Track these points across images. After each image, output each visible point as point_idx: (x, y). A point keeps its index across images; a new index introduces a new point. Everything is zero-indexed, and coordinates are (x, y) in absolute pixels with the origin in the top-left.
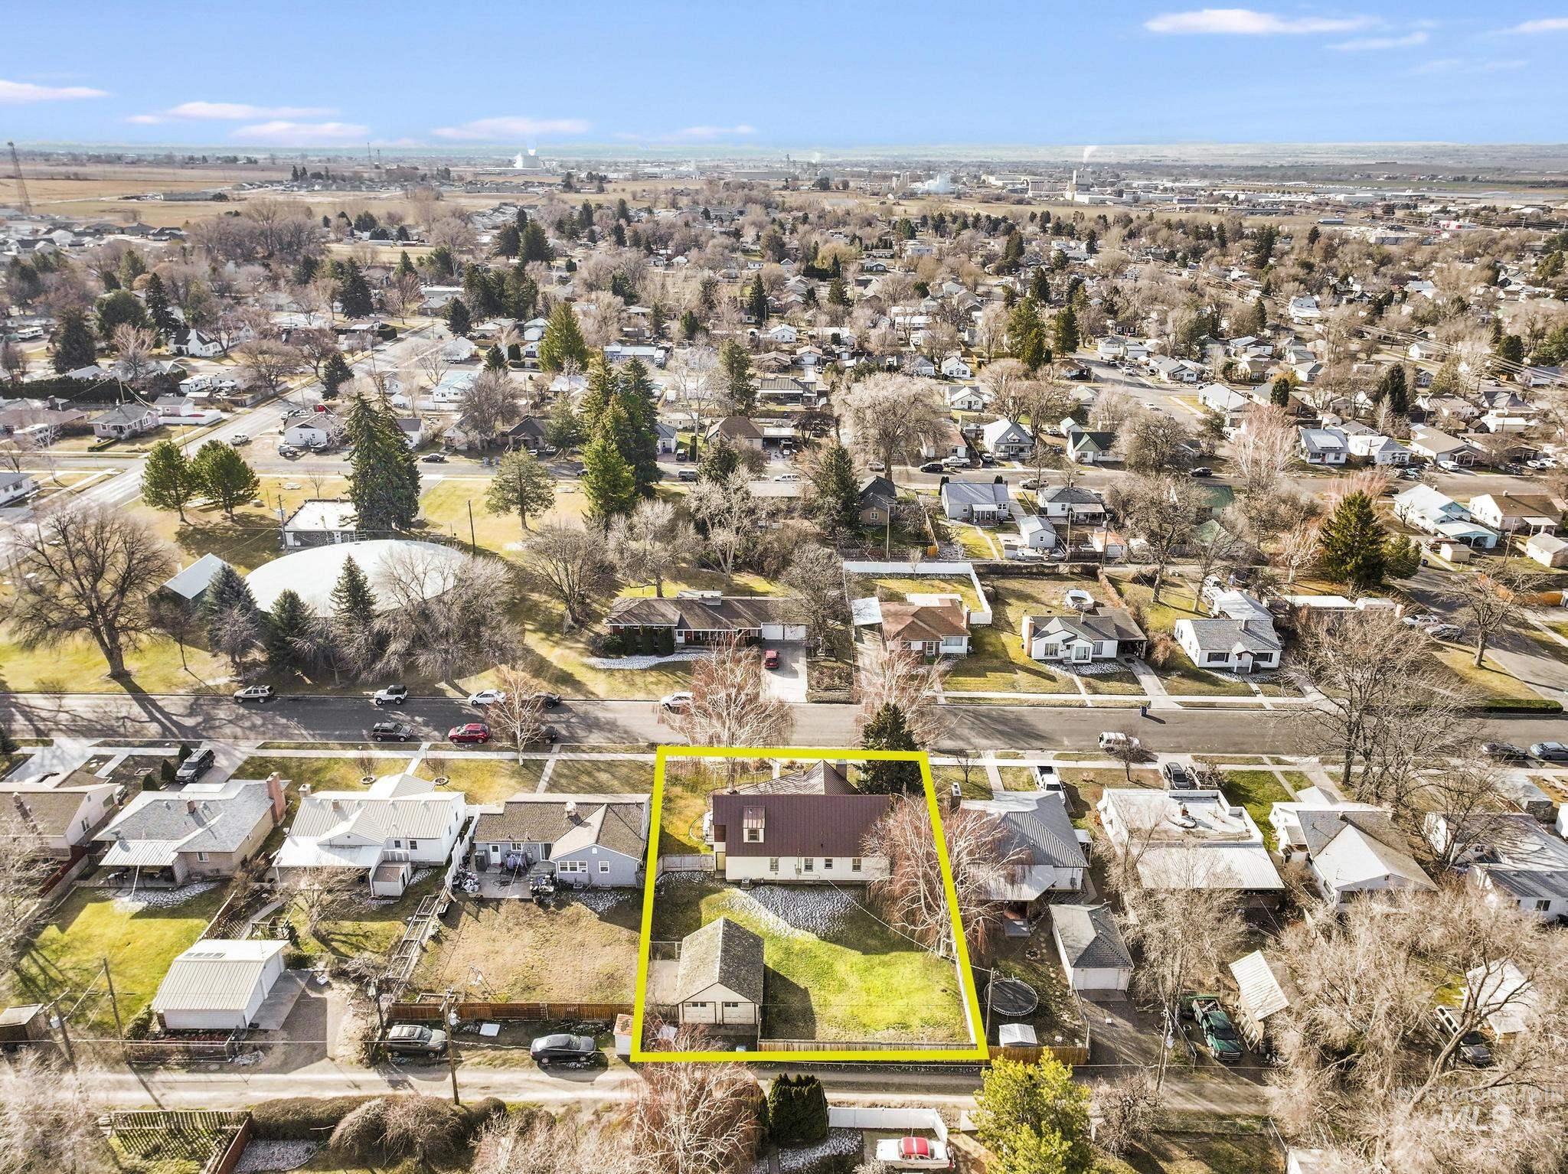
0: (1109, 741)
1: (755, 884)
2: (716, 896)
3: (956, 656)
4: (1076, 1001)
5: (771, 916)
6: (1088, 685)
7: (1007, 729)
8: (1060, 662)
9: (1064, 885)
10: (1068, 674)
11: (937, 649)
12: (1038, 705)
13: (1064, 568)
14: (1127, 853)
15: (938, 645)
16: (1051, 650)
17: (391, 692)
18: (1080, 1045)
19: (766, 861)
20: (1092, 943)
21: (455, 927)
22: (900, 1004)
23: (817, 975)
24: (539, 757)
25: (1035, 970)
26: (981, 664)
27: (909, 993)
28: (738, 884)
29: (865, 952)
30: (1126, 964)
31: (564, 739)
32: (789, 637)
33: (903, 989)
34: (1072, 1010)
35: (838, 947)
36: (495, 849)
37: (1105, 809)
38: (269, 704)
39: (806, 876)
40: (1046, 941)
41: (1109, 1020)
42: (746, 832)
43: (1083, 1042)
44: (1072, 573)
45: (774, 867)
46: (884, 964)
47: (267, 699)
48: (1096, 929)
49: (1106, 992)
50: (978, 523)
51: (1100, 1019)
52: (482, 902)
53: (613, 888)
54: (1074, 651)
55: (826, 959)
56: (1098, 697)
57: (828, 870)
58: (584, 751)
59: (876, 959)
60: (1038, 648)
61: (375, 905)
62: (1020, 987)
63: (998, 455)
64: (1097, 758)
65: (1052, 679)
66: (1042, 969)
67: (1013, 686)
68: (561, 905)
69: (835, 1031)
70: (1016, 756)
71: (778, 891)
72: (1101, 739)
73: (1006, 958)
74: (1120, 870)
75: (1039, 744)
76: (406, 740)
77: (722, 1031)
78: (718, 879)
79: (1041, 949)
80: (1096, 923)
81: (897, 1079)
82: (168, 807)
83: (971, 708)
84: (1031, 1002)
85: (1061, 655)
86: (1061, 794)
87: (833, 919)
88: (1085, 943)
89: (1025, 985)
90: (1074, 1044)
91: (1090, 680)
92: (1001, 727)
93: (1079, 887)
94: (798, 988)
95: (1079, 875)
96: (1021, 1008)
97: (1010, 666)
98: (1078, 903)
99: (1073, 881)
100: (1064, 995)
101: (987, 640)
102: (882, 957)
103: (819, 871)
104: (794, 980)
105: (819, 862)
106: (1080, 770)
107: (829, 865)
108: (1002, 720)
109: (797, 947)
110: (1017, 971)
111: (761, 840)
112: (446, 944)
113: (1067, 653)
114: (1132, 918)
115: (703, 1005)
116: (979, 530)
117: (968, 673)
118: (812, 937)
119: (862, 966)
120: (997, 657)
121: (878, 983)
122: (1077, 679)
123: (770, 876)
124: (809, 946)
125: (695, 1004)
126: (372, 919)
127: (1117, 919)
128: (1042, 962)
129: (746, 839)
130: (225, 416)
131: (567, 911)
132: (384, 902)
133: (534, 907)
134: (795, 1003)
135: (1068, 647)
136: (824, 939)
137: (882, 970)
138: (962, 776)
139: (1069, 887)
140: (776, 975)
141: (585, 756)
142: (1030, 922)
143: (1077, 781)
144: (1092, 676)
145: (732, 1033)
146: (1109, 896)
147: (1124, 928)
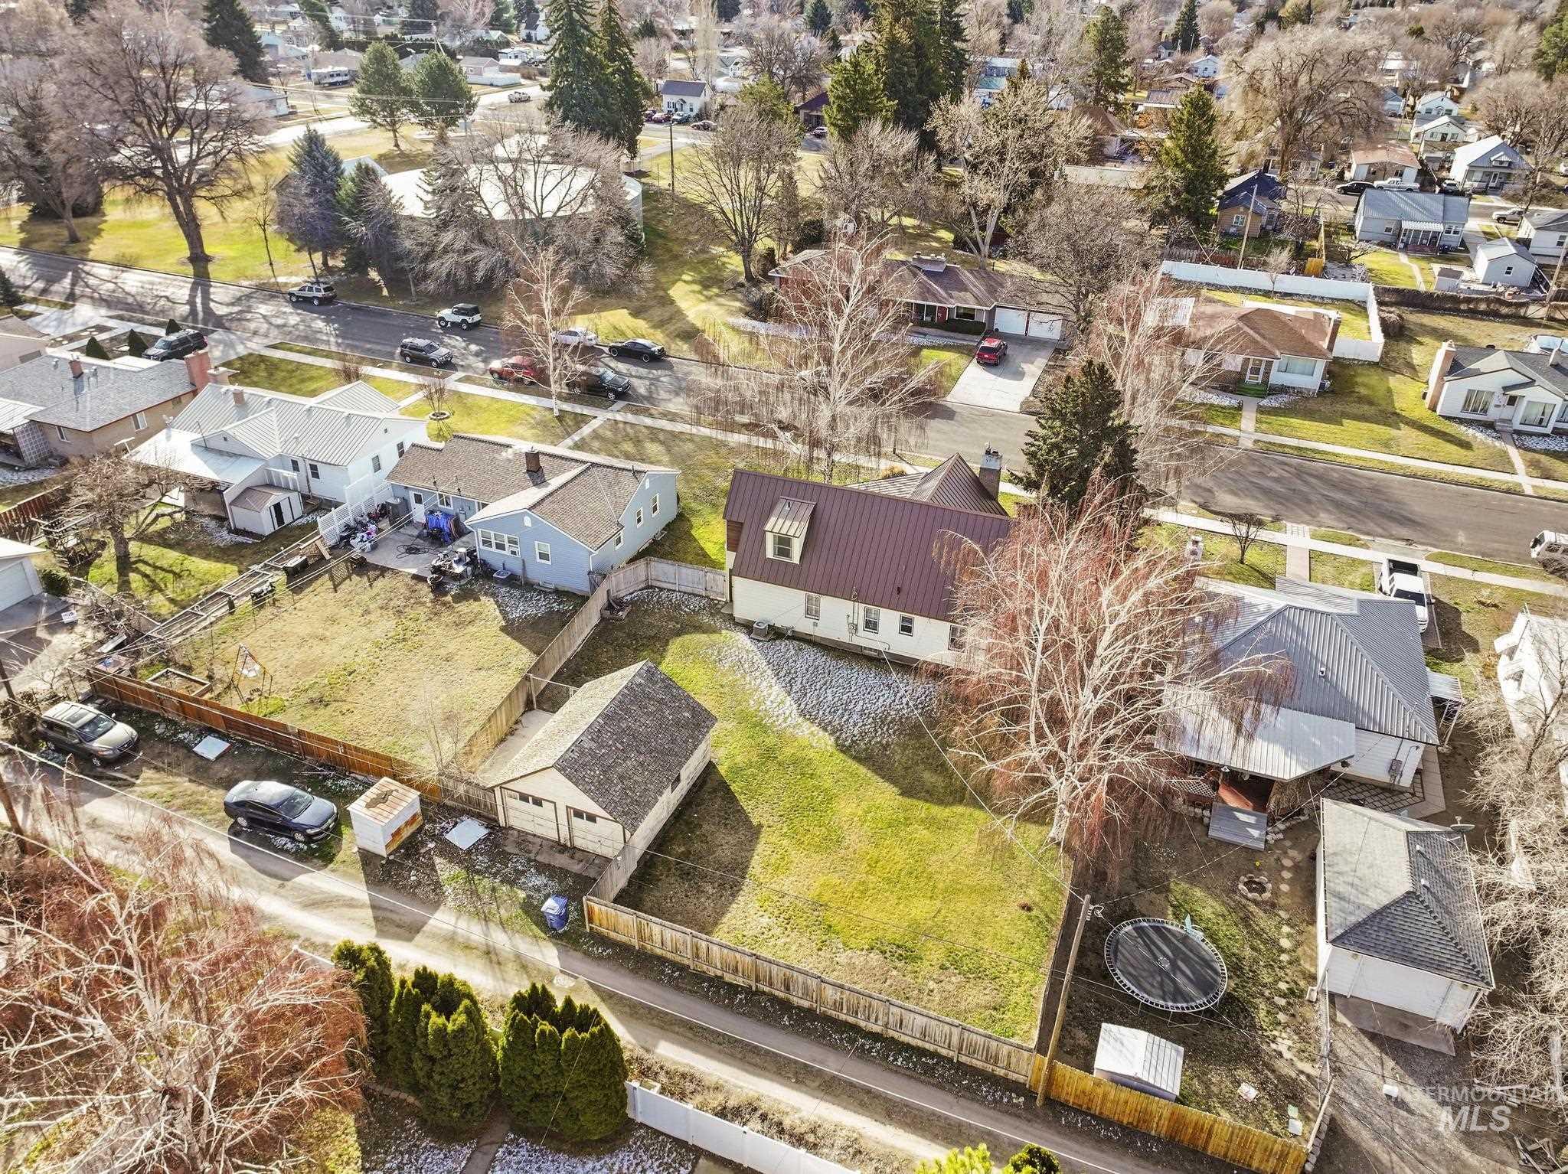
0: (1552, 548)
1: (775, 634)
2: (703, 637)
3: (1299, 392)
4: (1320, 1015)
5: (777, 691)
6: (1533, 465)
7: (1349, 500)
8: (1489, 426)
9: (1372, 767)
10: (1497, 443)
11: (1267, 373)
12: (1423, 477)
13: (1535, 312)
14: (1540, 739)
15: (1269, 364)
16: (1474, 402)
17: (458, 312)
18: (1297, 1126)
19: (799, 597)
20: (1396, 903)
21: (297, 590)
22: (921, 909)
23: (795, 809)
24: (585, 412)
25: (1246, 920)
26: (1339, 407)
27: (952, 891)
28: (748, 627)
29: (907, 792)
30: (1473, 974)
31: (640, 398)
32: (1036, 331)
33: (943, 881)
34: (1304, 1035)
35: (863, 770)
36: (419, 500)
37: (1511, 652)
38: (322, 308)
39: (864, 640)
40: (1296, 868)
41: (1392, 1089)
42: (770, 540)
43: (1307, 1120)
44: (1552, 319)
45: (811, 612)
46: (930, 823)
47: (323, 301)
48: (1415, 873)
49: (1405, 1020)
50: (1406, 249)
51: (1371, 1079)
52: (361, 566)
53: (556, 591)
54: (1521, 409)
55: (828, 783)
56: (1550, 484)
57: (905, 638)
58: (651, 415)
59: (922, 809)
60: (1453, 395)
61: (225, 538)
62: (1194, 948)
63: (1468, 185)
64: (1519, 573)
65: (1466, 445)
66: (1263, 921)
67: (1387, 445)
68: (465, 595)
69: (765, 921)
70: (1352, 542)
71: (810, 654)
72: (1537, 542)
73: (1193, 880)
74: (1517, 764)
75: (1405, 532)
76: (440, 366)
77: (561, 861)
78: (721, 613)
79: (1277, 880)
80: (1419, 862)
81: (833, 1064)
82: (56, 366)
83: (1295, 461)
84: (1207, 986)
85: (1493, 414)
86: (1422, 612)
87: (882, 721)
88: (1377, 900)
89: (1209, 948)
90: (1283, 1117)
91: (1543, 458)
92: (1339, 496)
93: (1406, 780)
94: (747, 821)
95: (1412, 758)
96: (1178, 994)
97: (1391, 417)
98: (1394, 811)
99: (1395, 767)
100: (1295, 993)
101: (1359, 380)
102: (936, 810)
103: (888, 636)
104: (747, 805)
105: (889, 619)
106: (1478, 586)
107: (906, 629)
108: (1347, 486)
109: (789, 751)
110: (1207, 912)
111: (796, 558)
112: (268, 611)
113: (1507, 412)
114: (1519, 873)
115: (538, 802)
116: (1403, 258)
117: (1309, 415)
118: (827, 741)
119: (887, 815)
120: (1371, 403)
121: (900, 854)
122: (1514, 453)
123: (805, 626)
124: (812, 754)
125: (524, 798)
126: (207, 557)
127: (1473, 868)
128: (1272, 907)
129: (770, 553)
130: (523, 81)
131: (465, 608)
132: (240, 539)
133: (424, 590)
134: (725, 844)
135: (1512, 401)
136: (843, 749)
137: (923, 833)
138: (1235, 549)
139: (1384, 777)
140: (724, 788)
141: (648, 421)
142: (1272, 821)
143: (1464, 602)
144: (1547, 452)
145: (576, 868)
146: (1471, 814)
147: (1491, 893)
